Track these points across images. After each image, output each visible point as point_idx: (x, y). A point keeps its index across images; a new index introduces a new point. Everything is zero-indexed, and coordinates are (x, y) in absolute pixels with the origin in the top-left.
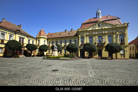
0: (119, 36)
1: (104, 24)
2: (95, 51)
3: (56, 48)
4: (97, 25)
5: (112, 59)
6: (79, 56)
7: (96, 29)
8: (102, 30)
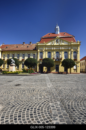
0: (73, 53)
1: (62, 41)
2: (53, 66)
3: (13, 62)
4: (55, 41)
5: (67, 73)
6: (38, 71)
7: (55, 44)
8: (60, 46)
